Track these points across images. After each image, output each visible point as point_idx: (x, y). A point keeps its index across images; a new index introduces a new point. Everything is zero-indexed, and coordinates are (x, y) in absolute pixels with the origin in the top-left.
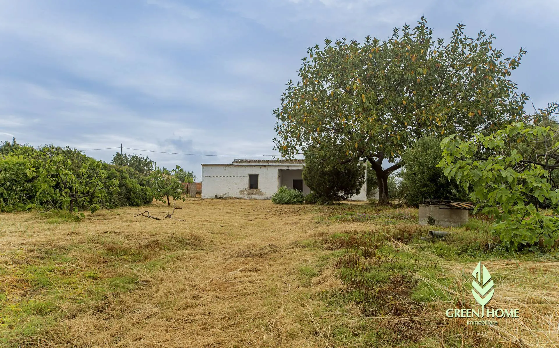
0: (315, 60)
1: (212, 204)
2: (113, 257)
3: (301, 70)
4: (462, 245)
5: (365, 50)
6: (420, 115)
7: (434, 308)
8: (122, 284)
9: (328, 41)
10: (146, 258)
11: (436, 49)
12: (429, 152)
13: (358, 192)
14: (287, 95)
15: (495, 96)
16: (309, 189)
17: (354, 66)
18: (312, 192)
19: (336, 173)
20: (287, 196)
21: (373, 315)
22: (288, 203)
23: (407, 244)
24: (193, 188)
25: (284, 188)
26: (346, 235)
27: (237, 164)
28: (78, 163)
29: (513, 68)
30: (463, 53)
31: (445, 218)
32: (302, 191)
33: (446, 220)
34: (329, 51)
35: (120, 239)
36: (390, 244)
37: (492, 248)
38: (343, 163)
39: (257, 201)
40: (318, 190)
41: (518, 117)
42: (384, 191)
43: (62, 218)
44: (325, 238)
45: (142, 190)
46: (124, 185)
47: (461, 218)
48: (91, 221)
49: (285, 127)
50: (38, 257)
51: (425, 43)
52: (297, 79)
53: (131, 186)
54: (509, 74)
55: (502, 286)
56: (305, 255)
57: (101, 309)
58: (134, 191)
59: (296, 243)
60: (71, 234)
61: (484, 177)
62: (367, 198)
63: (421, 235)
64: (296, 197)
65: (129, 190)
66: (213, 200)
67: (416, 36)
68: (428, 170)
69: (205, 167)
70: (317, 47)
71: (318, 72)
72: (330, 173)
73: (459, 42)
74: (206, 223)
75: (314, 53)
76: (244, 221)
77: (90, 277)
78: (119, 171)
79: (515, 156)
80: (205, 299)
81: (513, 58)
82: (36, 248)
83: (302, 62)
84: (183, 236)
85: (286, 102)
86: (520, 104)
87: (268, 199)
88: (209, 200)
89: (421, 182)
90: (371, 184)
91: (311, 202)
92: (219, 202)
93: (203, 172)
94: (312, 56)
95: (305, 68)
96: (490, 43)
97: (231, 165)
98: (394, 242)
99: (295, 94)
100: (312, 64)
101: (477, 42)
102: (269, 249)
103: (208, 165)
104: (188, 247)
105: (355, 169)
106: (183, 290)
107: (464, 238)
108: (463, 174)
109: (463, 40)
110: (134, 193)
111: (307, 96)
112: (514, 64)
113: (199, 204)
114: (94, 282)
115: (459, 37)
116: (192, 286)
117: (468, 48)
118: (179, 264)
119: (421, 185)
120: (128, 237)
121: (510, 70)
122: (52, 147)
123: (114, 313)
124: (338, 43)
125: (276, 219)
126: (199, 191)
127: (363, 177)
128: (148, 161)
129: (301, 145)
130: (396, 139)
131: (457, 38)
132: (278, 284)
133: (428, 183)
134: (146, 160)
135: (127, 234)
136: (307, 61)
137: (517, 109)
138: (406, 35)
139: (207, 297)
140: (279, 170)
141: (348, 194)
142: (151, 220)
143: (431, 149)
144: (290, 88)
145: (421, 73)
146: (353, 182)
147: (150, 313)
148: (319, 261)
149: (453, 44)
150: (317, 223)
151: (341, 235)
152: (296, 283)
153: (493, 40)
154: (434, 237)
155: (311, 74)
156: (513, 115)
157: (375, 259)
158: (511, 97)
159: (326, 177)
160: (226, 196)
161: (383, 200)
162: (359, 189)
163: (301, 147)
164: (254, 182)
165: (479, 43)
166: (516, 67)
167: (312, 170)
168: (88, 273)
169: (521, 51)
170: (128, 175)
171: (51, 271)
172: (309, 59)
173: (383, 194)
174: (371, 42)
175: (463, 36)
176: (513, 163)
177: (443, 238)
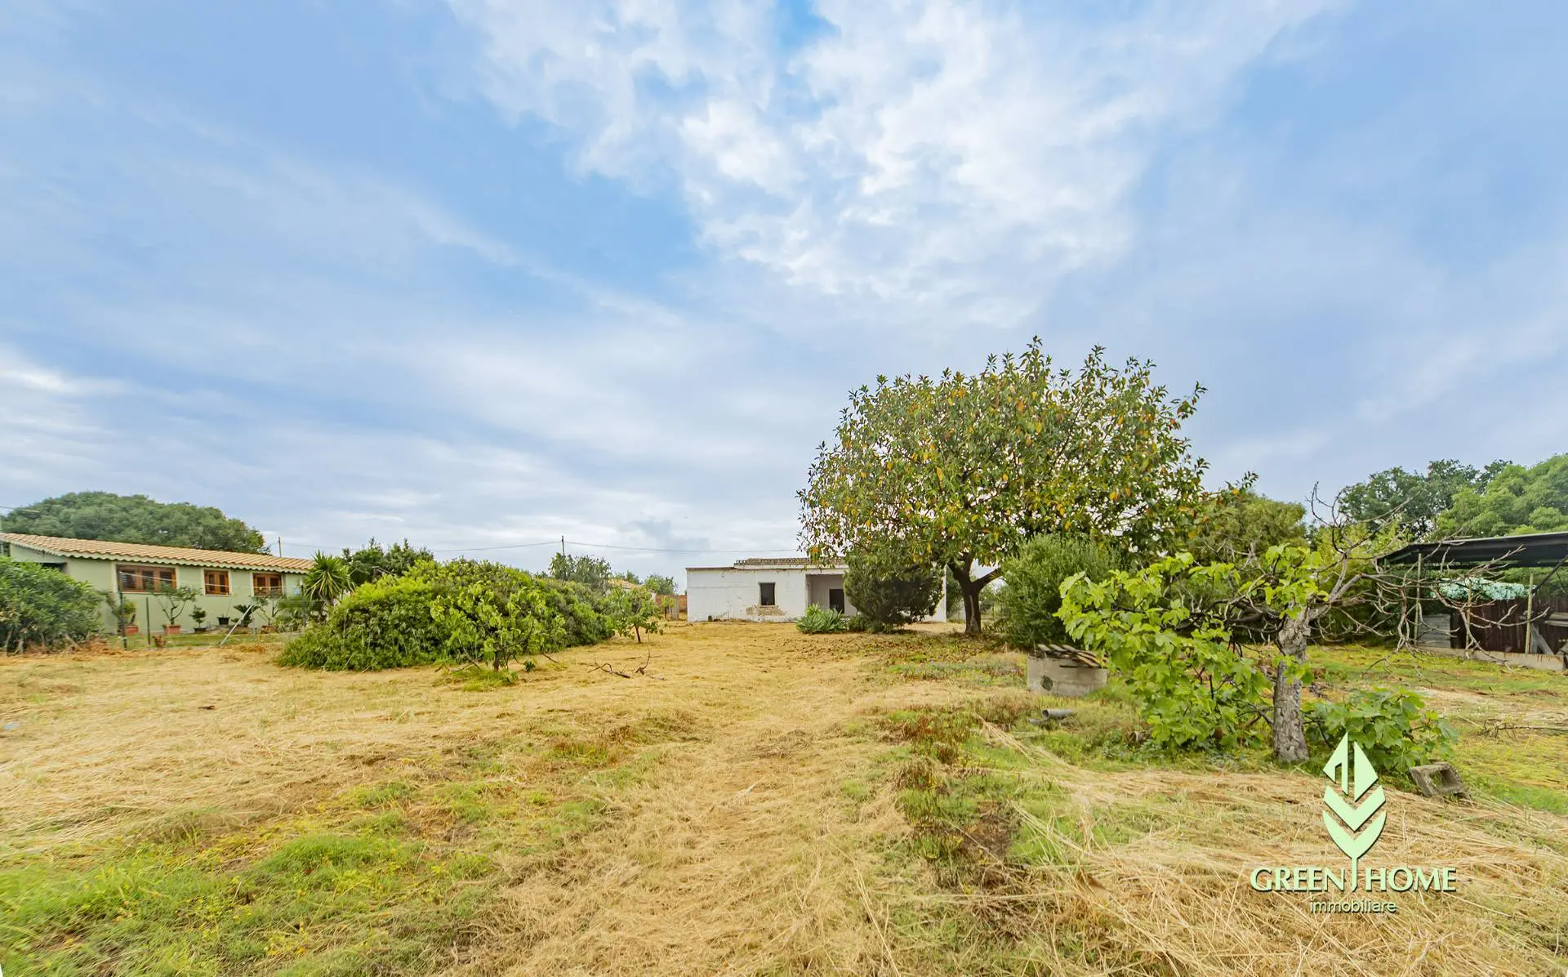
0: (861, 410)
1: (706, 635)
2: (565, 760)
3: (838, 428)
4: (1094, 734)
5: (943, 393)
6: (1031, 499)
7: (1044, 877)
8: (582, 816)
9: (881, 379)
10: (613, 760)
11: (1058, 389)
12: (1045, 563)
13: (932, 613)
14: (817, 466)
15: (1154, 463)
16: (855, 609)
17: (925, 419)
18: (859, 613)
19: (896, 584)
20: (820, 621)
21: (952, 884)
22: (823, 631)
23: (1007, 731)
24: (676, 606)
25: (816, 607)
26: (912, 714)
27: (742, 567)
28: (502, 586)
29: (1183, 417)
30: (1101, 394)
31: (1067, 678)
32: (843, 612)
33: (1071, 681)
34: (884, 395)
35: (573, 725)
36: (981, 731)
37: (1141, 742)
38: (907, 570)
39: (773, 626)
40: (868, 610)
41: (1190, 497)
42: (973, 615)
43: (485, 681)
44: (880, 718)
45: (599, 618)
46: (571, 614)
47: (1094, 679)
48: (527, 684)
49: (815, 516)
50: (459, 764)
51: (1038, 377)
52: (834, 442)
53: (581, 614)
54: (1177, 426)
55: (1149, 836)
56: (849, 752)
57: (556, 865)
58: (587, 621)
59: (836, 728)
60: (500, 716)
61: (1127, 646)
62: (948, 617)
63: (1029, 715)
64: (834, 622)
65: (579, 621)
66: (706, 626)
67: (1024, 367)
68: (1043, 592)
69: (691, 573)
70: (864, 389)
71: (867, 431)
72: (886, 584)
73: (1094, 375)
74: (697, 682)
75: (860, 400)
76: (754, 674)
77: (535, 802)
78: (563, 592)
79: (1178, 611)
80: (705, 846)
81: (1185, 399)
82: (454, 745)
83: (842, 415)
84: (664, 714)
85: (816, 478)
86: (1195, 476)
87: (790, 621)
88: (698, 625)
89: (1032, 611)
90: (952, 595)
91: (857, 629)
92: (715, 630)
93: (689, 580)
94: (856, 403)
95: (846, 425)
96: (1146, 374)
97: (733, 568)
98: (986, 728)
99: (830, 464)
100: (857, 417)
101: (1124, 375)
102: (796, 739)
103: (696, 569)
104: (672, 734)
105: (927, 577)
106: (671, 829)
107: (1098, 720)
108: (1095, 636)
109: (1102, 372)
110: (586, 624)
111: (848, 466)
112: (1185, 410)
113: (684, 635)
114: (542, 810)
115: (1095, 367)
116: (683, 819)
117: (1110, 385)
118: (662, 771)
119: (1032, 616)
120: (584, 719)
121: (1179, 420)
122: (463, 562)
123: (576, 873)
124: (898, 381)
125: (803, 667)
126: (684, 608)
127: (941, 588)
128: (604, 564)
129: (840, 544)
130: (993, 537)
131: (1092, 370)
132: (811, 814)
133: (1044, 612)
134: (601, 563)
135: (581, 712)
136: (848, 414)
137: (1189, 484)
138: (1009, 368)
139: (706, 842)
140: (807, 576)
141: (916, 614)
142: (615, 678)
143: (1049, 557)
144: (822, 455)
145: (1032, 430)
146: (923, 598)
147: (627, 876)
148: (871, 767)
149: (1086, 380)
150: (868, 680)
151: (905, 714)
152: (837, 814)
153: (1151, 369)
154: (1050, 721)
155: (856, 434)
156: (1183, 492)
157: (958, 766)
158: (1180, 461)
159: (882, 591)
160: (726, 617)
161: (972, 630)
162: (935, 607)
163: (842, 548)
164: (768, 595)
165: (1128, 377)
166: (1189, 414)
167: (859, 579)
168: (532, 794)
169: (1197, 388)
170: (575, 597)
171: (480, 793)
172: (852, 410)
173: (973, 619)
174: (951, 379)
175: (1101, 366)
176: (1174, 623)
177: (1065, 720)
